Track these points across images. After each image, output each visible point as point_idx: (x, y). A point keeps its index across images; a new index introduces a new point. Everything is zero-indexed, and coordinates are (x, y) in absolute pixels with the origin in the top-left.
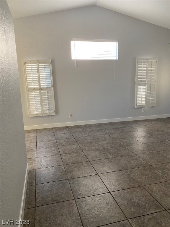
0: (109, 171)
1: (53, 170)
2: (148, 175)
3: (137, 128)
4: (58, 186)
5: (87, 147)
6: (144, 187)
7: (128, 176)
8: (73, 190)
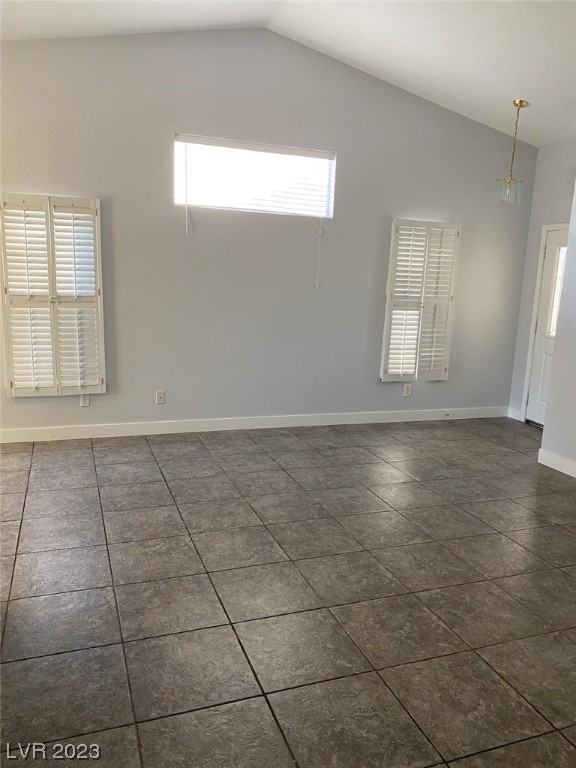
0: (273, 613)
1: (71, 606)
2: (401, 628)
3: (382, 450)
4: (80, 671)
5: (207, 517)
6: (381, 673)
7: (335, 631)
8: (134, 687)
